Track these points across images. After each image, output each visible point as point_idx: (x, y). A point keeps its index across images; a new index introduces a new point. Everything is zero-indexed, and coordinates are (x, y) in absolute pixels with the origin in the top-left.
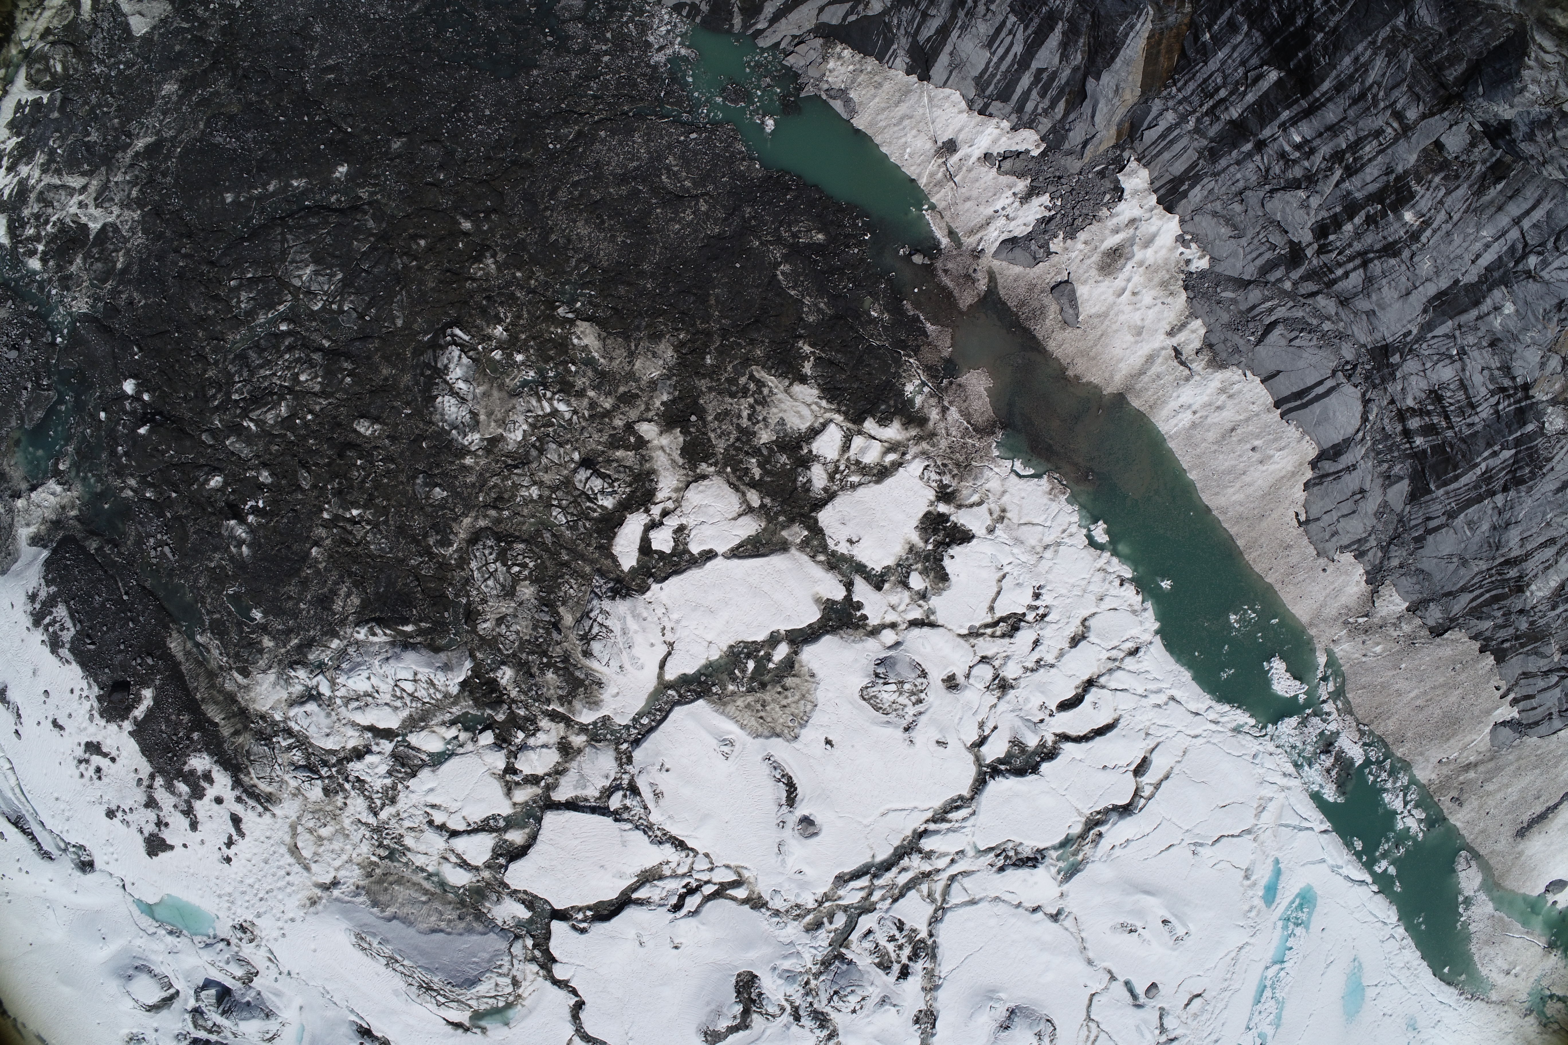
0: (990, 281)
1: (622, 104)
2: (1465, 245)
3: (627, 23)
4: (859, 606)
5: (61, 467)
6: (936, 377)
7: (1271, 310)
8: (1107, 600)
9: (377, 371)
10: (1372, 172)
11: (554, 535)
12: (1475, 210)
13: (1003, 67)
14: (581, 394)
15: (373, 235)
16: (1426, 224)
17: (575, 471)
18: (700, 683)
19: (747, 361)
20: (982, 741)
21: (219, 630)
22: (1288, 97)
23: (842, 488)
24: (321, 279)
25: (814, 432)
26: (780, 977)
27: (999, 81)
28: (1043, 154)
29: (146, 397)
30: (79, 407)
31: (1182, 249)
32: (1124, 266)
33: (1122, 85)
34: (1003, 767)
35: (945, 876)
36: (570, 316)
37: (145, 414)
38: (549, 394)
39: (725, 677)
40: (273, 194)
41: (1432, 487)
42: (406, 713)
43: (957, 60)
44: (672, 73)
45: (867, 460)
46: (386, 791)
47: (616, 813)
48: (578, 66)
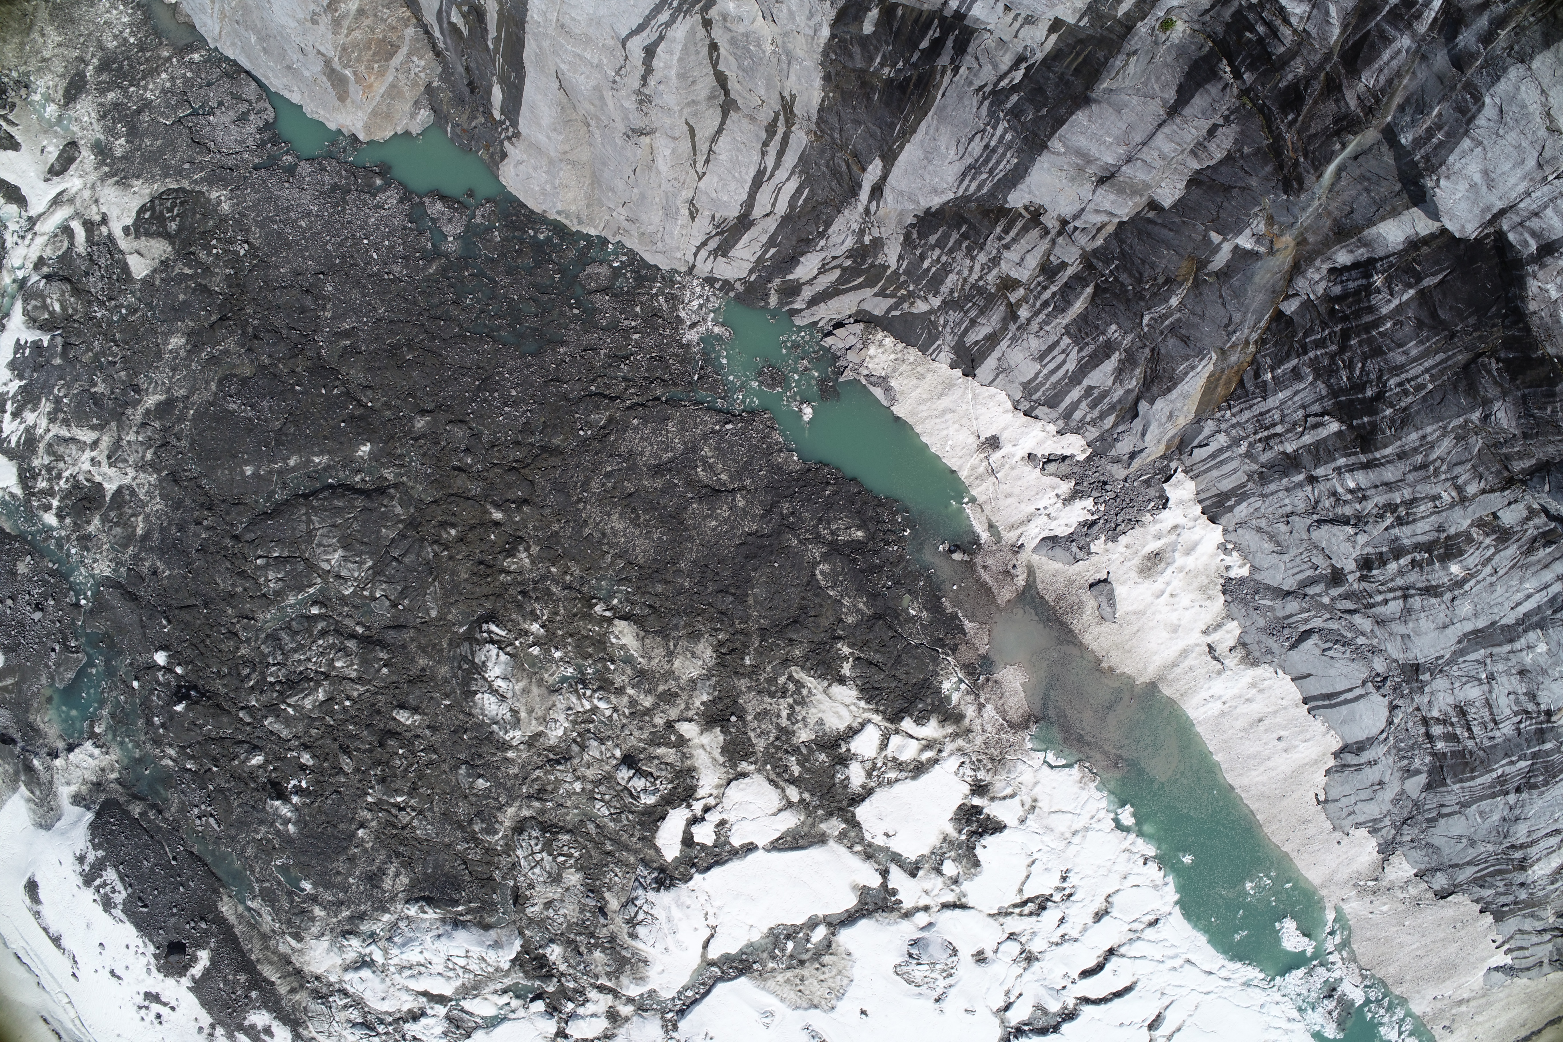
0: (1029, 577)
1: (654, 389)
2: (1507, 595)
3: (657, 295)
4: (894, 892)
5: (97, 730)
6: (973, 674)
7: (1306, 621)
8: (1130, 878)
9: (413, 660)
10: (1424, 526)
11: (598, 827)
12: (1521, 567)
13: (1054, 379)
14: (620, 691)
15: (401, 521)
16: (1472, 576)
17: (617, 767)
18: (742, 962)
19: (786, 662)
20: (1007, 1008)
21: (269, 897)
22: (1346, 448)
23: (880, 785)
24: (350, 565)
25: (852, 732)
27: (1048, 390)
28: (1089, 459)
29: (179, 670)
30: (110, 672)
31: (1223, 557)
32: (1164, 570)
33: (1177, 410)
34: (1027, 1029)
36: (608, 614)
37: (179, 687)
38: (589, 693)
39: (765, 956)
40: (294, 469)
41: (1448, 781)
42: (459, 983)
43: (1005, 366)
44: (705, 353)
45: (903, 757)
48: (609, 344)
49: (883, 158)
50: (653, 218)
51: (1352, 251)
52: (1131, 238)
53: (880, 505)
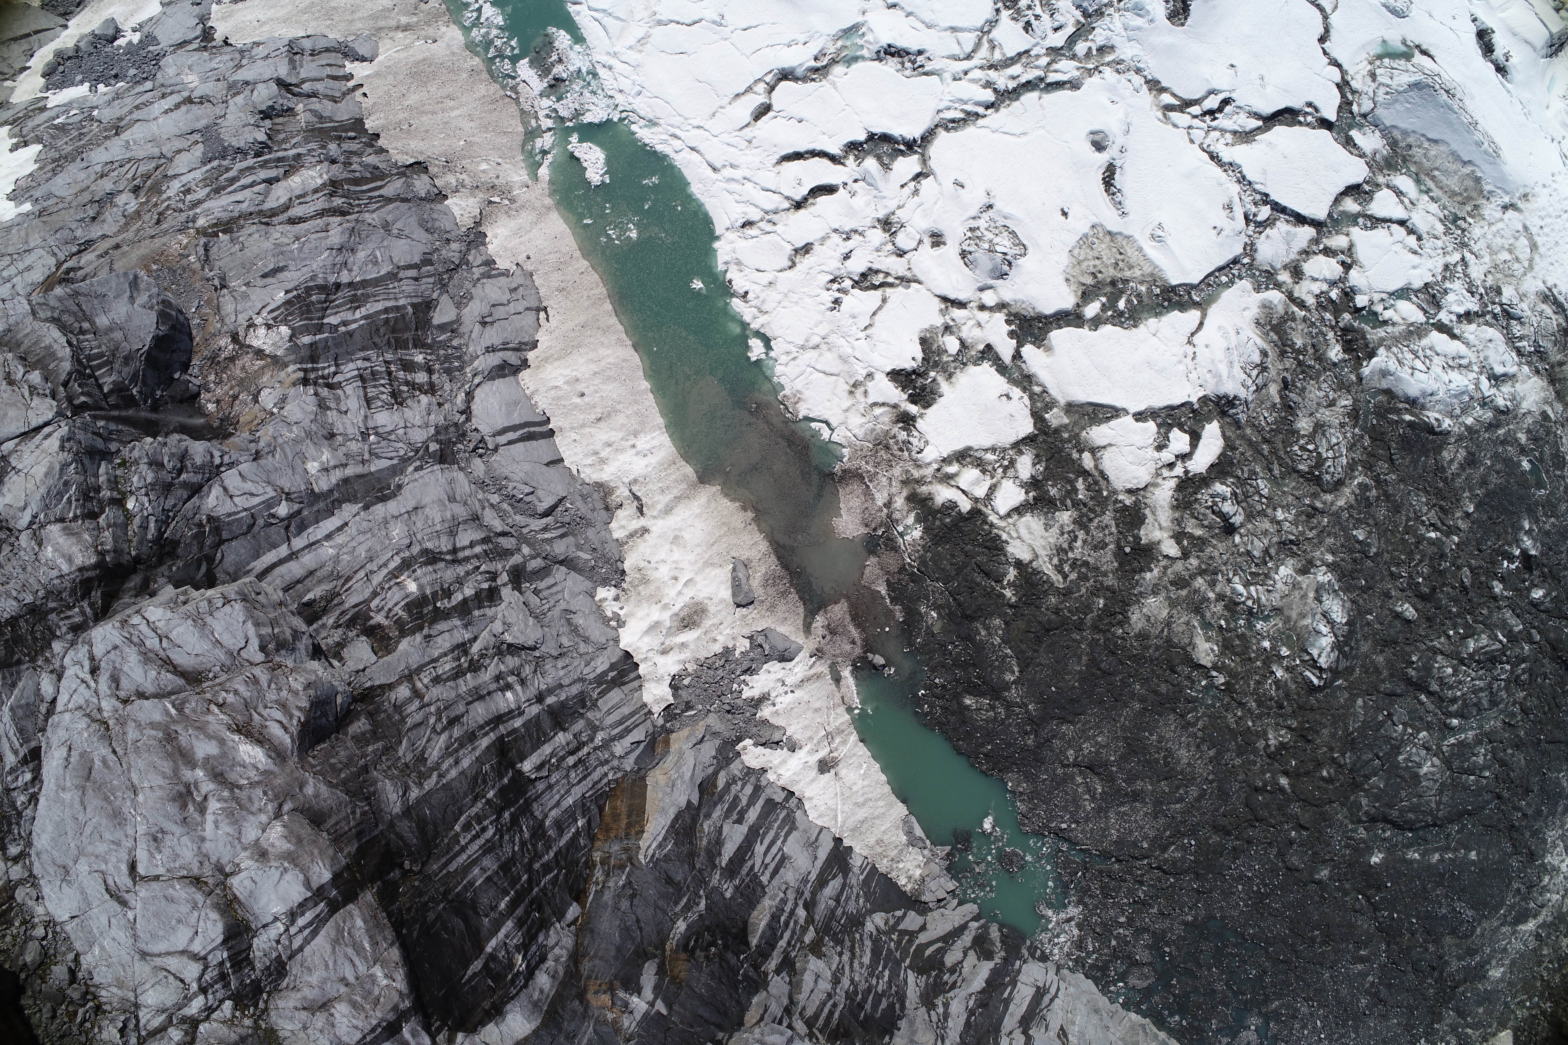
0: (810, 623)
1: (1119, 871)
2: (354, 544)
3: (1093, 953)
4: (1011, 334)
6: (889, 539)
7: (546, 530)
8: (765, 282)
9: (1388, 663)
10: (444, 643)
11: (1270, 470)
12: (339, 577)
13: (771, 834)
14: (1221, 597)
15: (1364, 791)
16: (394, 574)
17: (1242, 525)
18: (1169, 300)
19: (1066, 593)
20: (917, 177)
21: (1559, 460)
22: (515, 740)
23: (1004, 450)
24: (1416, 760)
25: (1019, 510)
26: (1148, 12)
27: (775, 821)
28: (740, 739)
31: (621, 613)
32: (682, 609)
33: (669, 790)
34: (902, 147)
35: (976, 61)
36: (1214, 673)
38: (1250, 603)
39: (1145, 299)
40: (1437, 850)
41: (410, 309)
42: (1423, 342)
43: (811, 851)
44: (1066, 894)
45: (975, 473)
46: (1452, 278)
47: (1265, 203)
48: (1149, 917)
52: (731, 1006)
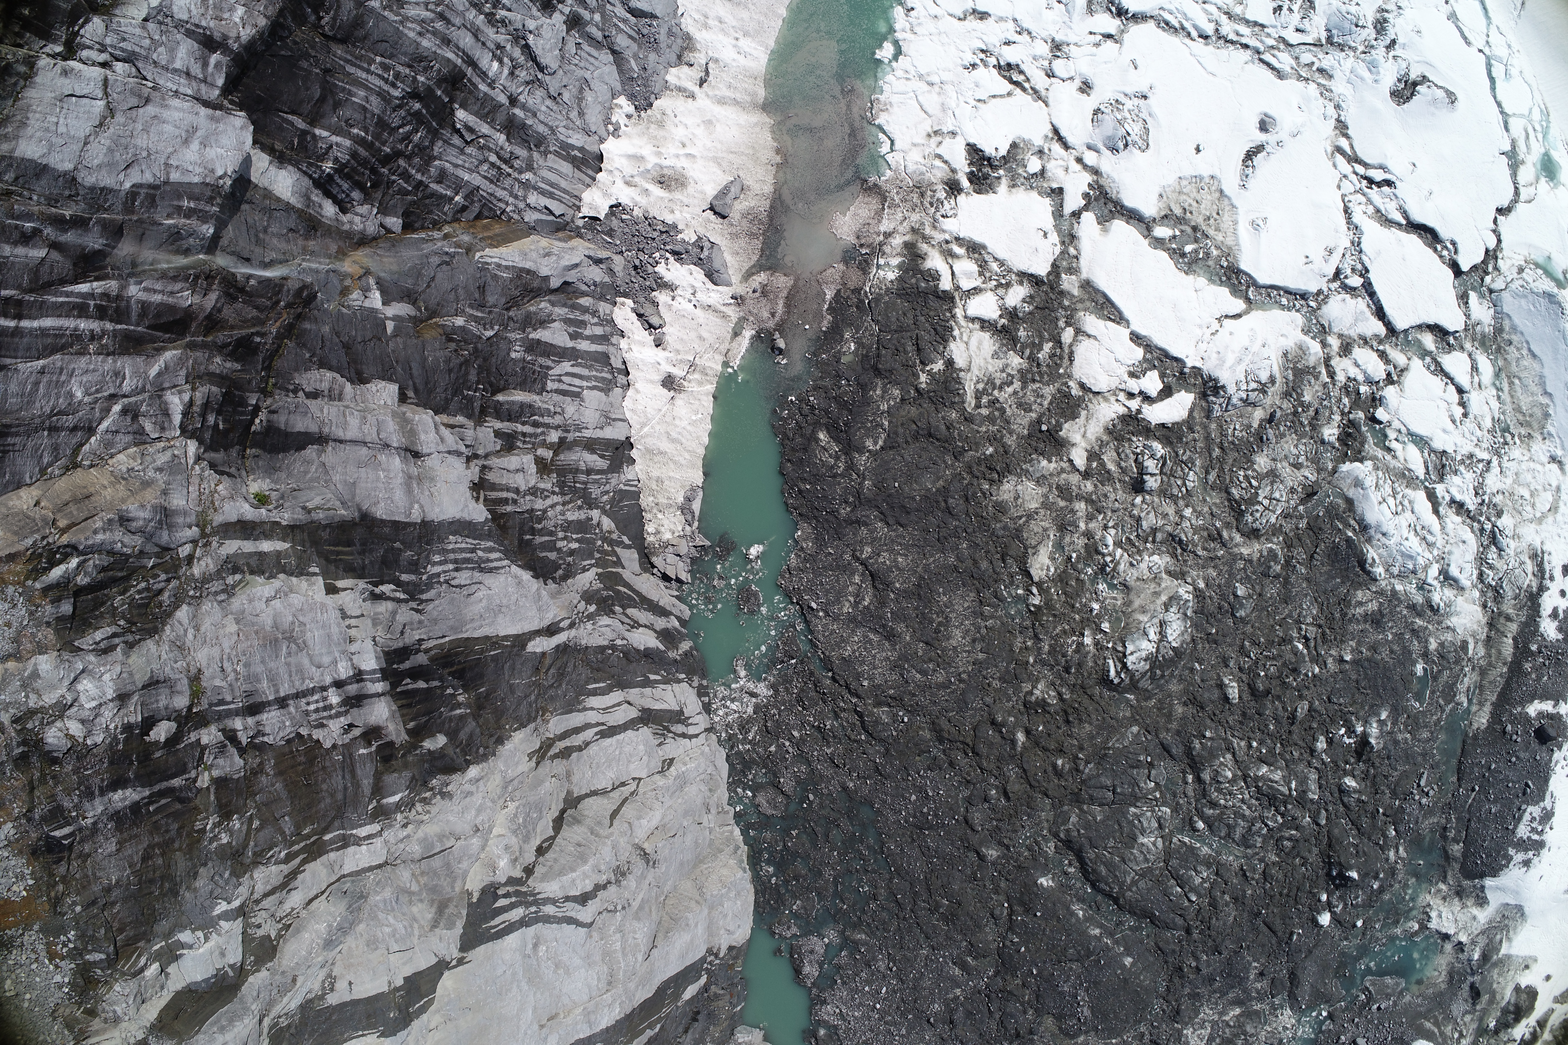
0: (753, 274)
1: (827, 687)
3: (750, 742)
4: (1086, 196)
5: (1416, 927)
6: (866, 261)
7: (625, 21)
8: (933, 13)
9: (1183, 718)
11: (1207, 473)
13: (585, 372)
14: (1089, 535)
15: (1081, 810)
17: (1150, 493)
18: (1228, 278)
19: (968, 419)
20: (1109, 36)
21: (1449, 693)
22: (471, 90)
23: (1010, 271)
24: (1145, 824)
25: (985, 324)
27: (597, 371)
28: (626, 295)
29: (1324, 897)
31: (623, 128)
32: (669, 167)
33: (538, 253)
34: (1115, 9)
36: (1034, 591)
37: (1337, 888)
39: (1211, 263)
40: (1101, 926)
42: (1408, 491)
43: (603, 419)
44: (768, 668)
45: (973, 267)
46: (1469, 467)
47: (1361, 275)
48: (817, 751)
49: (524, 646)
50: (695, 792)
51: (320, 206)
52: (440, 396)
53: (785, 436)
